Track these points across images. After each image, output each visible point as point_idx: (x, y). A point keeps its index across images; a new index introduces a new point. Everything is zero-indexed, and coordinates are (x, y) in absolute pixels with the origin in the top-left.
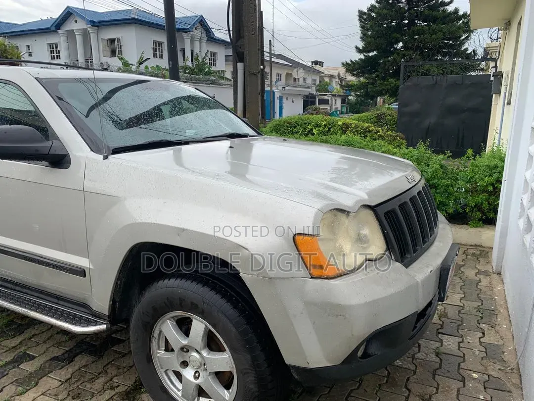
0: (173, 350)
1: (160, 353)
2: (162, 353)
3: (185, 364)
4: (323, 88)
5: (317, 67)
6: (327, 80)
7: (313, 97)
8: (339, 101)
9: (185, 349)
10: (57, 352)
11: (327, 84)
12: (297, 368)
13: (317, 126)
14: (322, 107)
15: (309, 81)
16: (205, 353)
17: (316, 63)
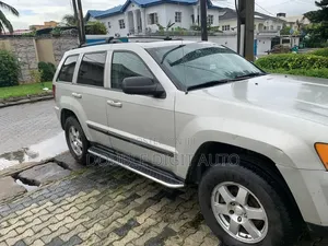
0: (224, 203)
1: (216, 204)
2: (217, 204)
3: (232, 212)
4: (285, 31)
5: (282, 18)
6: (288, 25)
7: (278, 38)
8: (297, 40)
9: (233, 204)
10: (152, 195)
11: (289, 29)
12: (312, 225)
13: (291, 61)
14: (285, 45)
15: (275, 28)
16: (246, 208)
17: (280, 14)
